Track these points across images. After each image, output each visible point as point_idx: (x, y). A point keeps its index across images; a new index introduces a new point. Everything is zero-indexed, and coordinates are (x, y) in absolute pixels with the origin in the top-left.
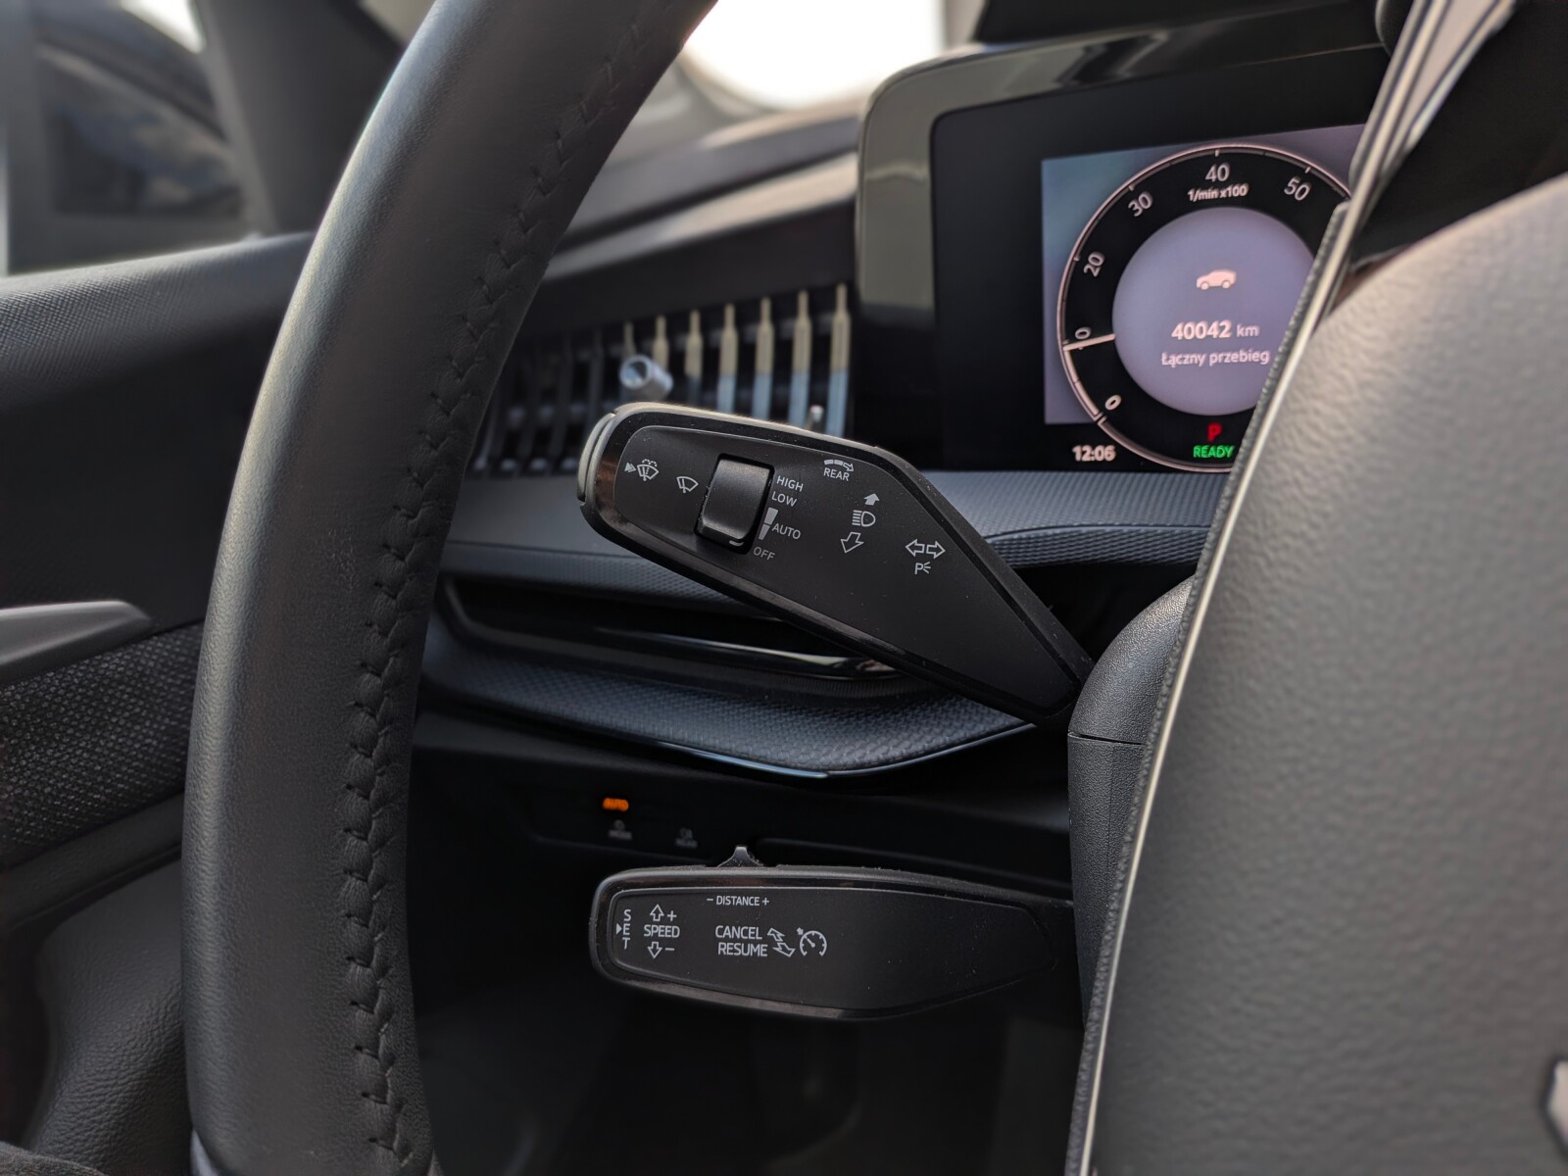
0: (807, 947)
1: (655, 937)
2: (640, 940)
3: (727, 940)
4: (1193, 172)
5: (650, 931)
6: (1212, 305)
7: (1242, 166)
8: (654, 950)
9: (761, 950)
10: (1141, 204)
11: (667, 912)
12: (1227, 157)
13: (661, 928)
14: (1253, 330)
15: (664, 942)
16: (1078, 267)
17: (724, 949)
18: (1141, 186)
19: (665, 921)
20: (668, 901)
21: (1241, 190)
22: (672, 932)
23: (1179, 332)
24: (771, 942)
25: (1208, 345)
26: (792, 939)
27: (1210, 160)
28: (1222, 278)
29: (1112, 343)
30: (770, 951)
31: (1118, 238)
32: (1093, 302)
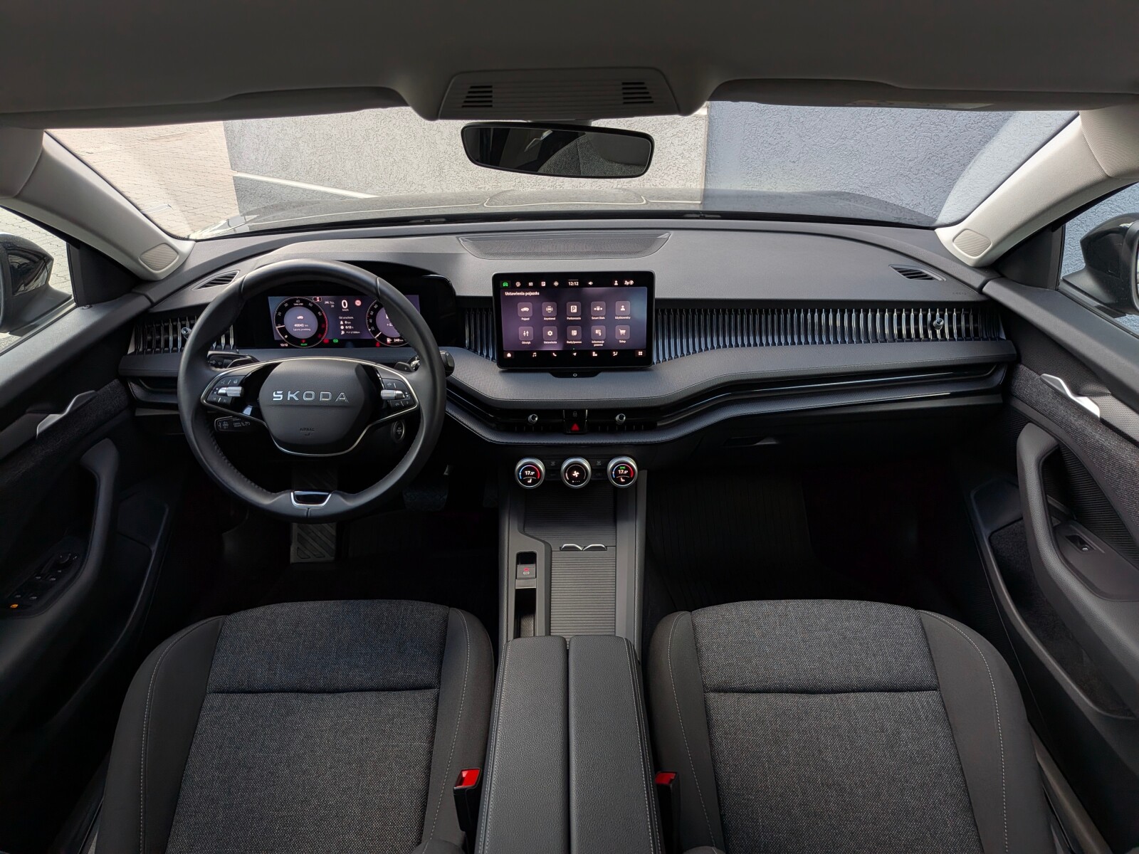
0: (247, 425)
2: (222, 427)
3: (236, 425)
4: (294, 301)
6: (300, 321)
7: (302, 301)
9: (240, 426)
10: (286, 305)
12: (299, 299)
13: (226, 425)
14: (307, 326)
16: (277, 314)
18: (286, 302)
21: (302, 304)
23: (295, 325)
24: (242, 424)
25: (300, 328)
26: (245, 424)
27: (296, 299)
28: (300, 317)
29: (284, 327)
31: (283, 310)
32: (280, 320)
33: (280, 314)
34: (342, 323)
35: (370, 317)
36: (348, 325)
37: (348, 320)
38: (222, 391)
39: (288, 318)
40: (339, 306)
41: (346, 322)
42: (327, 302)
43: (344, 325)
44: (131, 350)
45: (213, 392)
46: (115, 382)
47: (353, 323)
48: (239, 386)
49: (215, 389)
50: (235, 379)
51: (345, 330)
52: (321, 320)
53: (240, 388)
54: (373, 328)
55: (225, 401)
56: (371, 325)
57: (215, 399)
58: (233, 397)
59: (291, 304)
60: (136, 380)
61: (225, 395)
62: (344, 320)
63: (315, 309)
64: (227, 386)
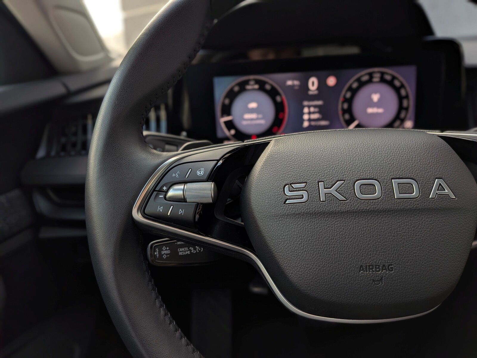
0: (198, 250)
1: (164, 254)
2: (161, 255)
3: (181, 251)
4: (247, 82)
5: (163, 253)
6: (252, 111)
7: (257, 82)
8: (165, 257)
9: (189, 252)
10: (236, 89)
11: (166, 248)
12: (253, 80)
13: (166, 251)
14: (260, 116)
15: (167, 254)
16: (223, 102)
17: (180, 254)
18: (237, 85)
19: (166, 250)
20: (166, 245)
21: (257, 87)
22: (168, 252)
23: (246, 116)
24: (191, 250)
25: (252, 120)
26: (195, 249)
27: (250, 80)
28: (253, 105)
29: (231, 120)
30: (190, 252)
31: (232, 95)
32: (227, 110)
33: (227, 101)
34: (306, 110)
35: (345, 100)
36: (314, 113)
37: (315, 106)
38: (175, 192)
39: (237, 106)
40: (305, 87)
41: (312, 109)
42: (289, 83)
43: (310, 113)
44: (41, 153)
45: (157, 195)
46: (15, 194)
47: (321, 110)
48: (207, 180)
49: (161, 191)
50: (199, 169)
51: (310, 120)
52: (279, 108)
53: (210, 186)
54: (347, 116)
55: (181, 212)
56: (344, 111)
57: (161, 209)
58: (198, 204)
59: (243, 87)
60: (43, 189)
61: (182, 200)
62: (309, 107)
63: (273, 93)
64: (185, 183)
